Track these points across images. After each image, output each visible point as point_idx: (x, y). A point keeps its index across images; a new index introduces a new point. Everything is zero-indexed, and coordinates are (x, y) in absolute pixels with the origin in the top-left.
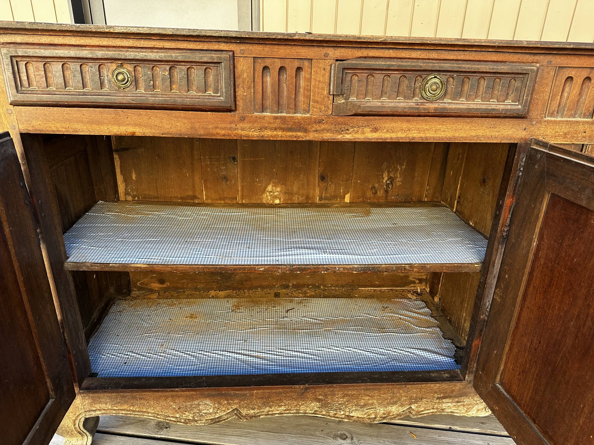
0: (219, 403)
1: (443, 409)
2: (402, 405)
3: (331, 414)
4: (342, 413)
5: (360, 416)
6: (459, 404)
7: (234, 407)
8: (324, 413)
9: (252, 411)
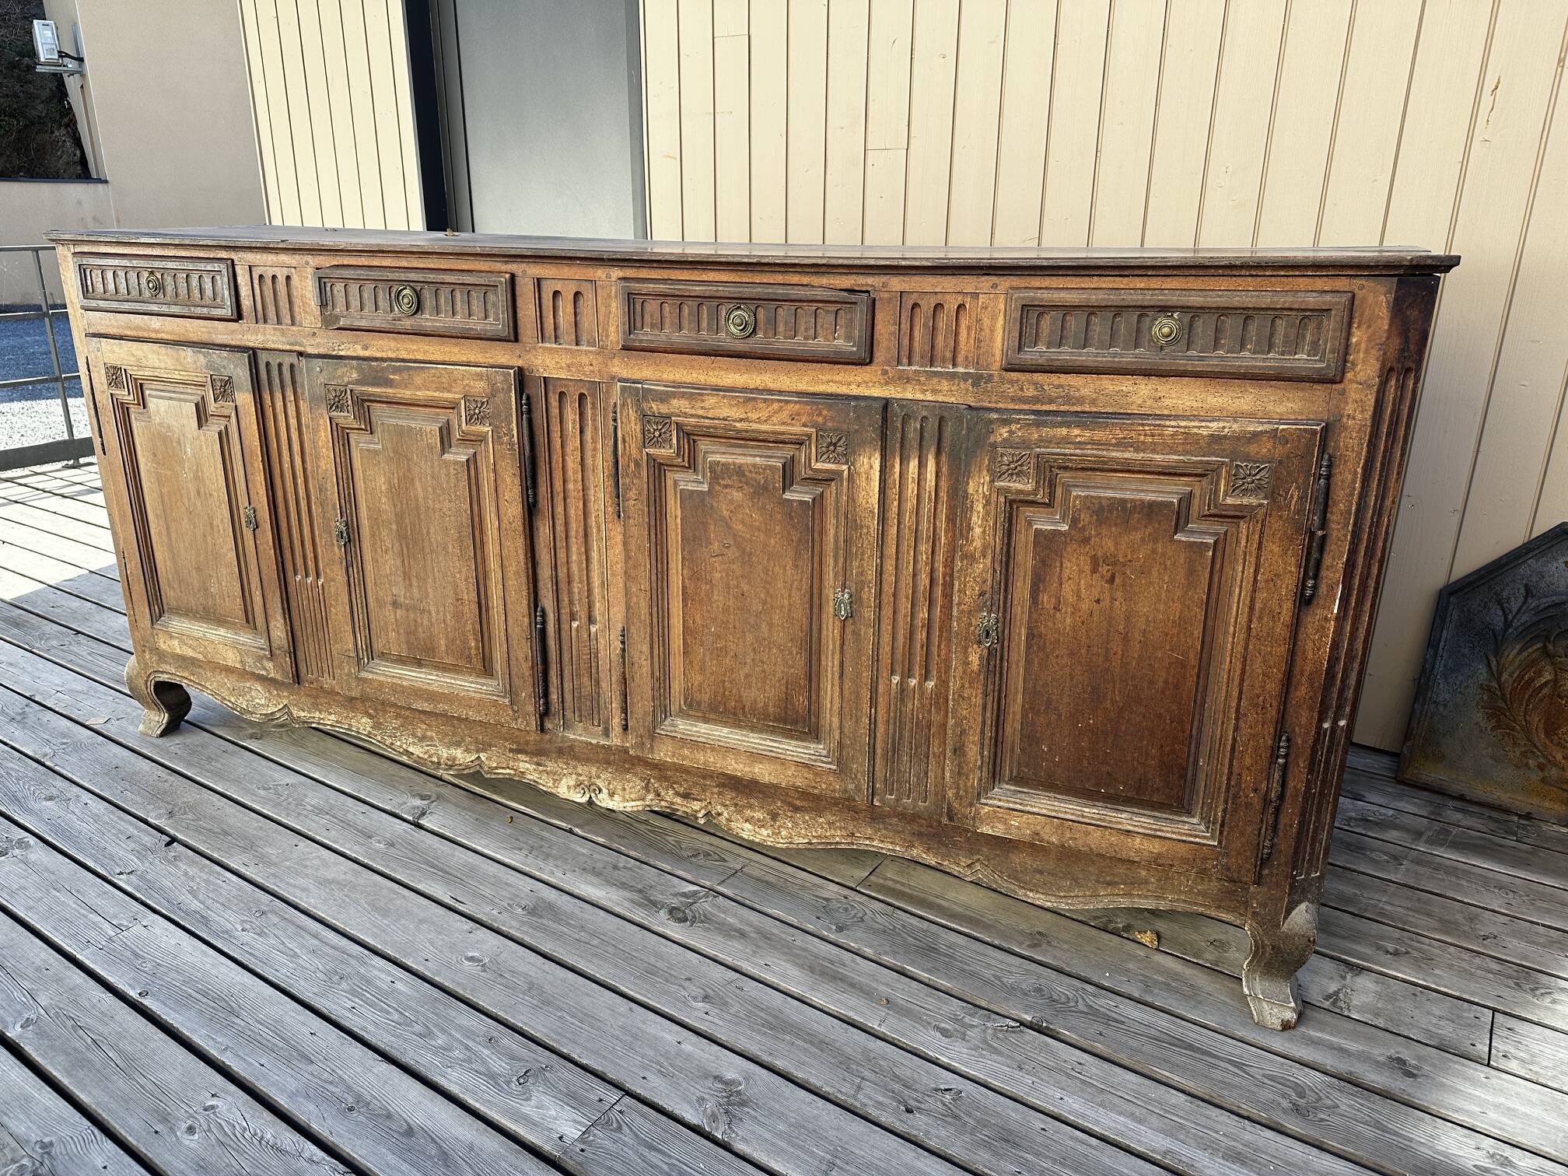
0: (270, 693)
1: (523, 773)
2: (467, 751)
3: (387, 743)
4: (399, 743)
5: (421, 755)
6: (541, 768)
7: (285, 702)
8: (379, 738)
9: (303, 714)
